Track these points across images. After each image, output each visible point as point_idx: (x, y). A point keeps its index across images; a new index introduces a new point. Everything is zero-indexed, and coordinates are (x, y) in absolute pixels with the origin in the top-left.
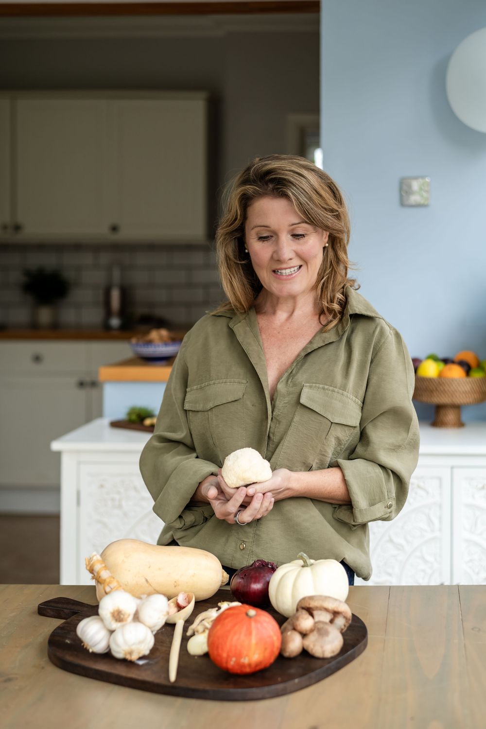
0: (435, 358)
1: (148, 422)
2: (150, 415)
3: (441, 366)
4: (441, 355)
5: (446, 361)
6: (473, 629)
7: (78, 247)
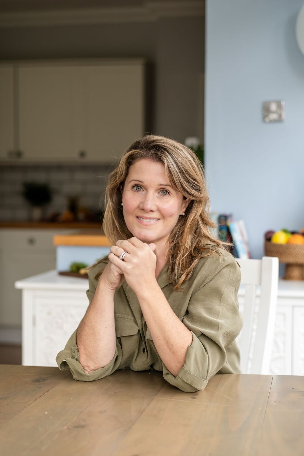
0: (285, 231)
1: (83, 271)
2: (84, 266)
3: (289, 236)
4: (291, 229)
5: (293, 233)
6: (275, 402)
7: (59, 167)
